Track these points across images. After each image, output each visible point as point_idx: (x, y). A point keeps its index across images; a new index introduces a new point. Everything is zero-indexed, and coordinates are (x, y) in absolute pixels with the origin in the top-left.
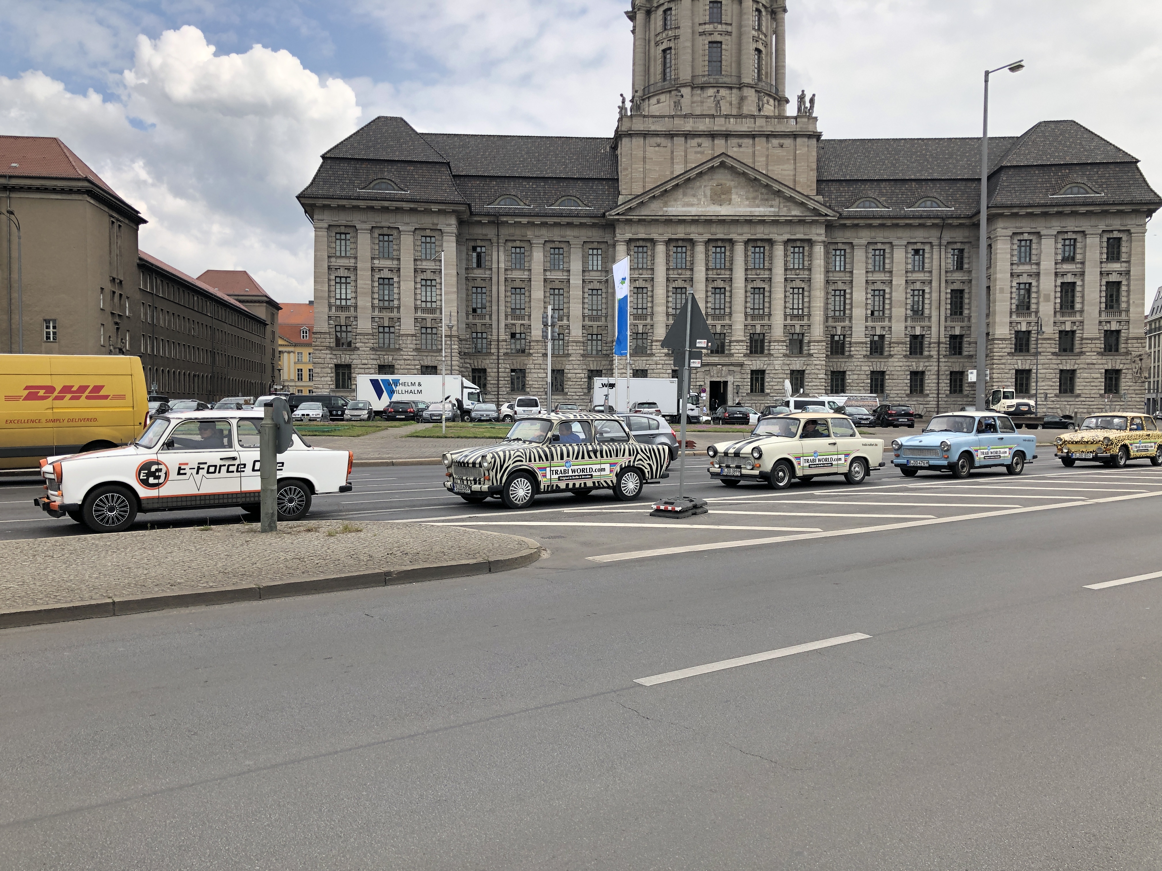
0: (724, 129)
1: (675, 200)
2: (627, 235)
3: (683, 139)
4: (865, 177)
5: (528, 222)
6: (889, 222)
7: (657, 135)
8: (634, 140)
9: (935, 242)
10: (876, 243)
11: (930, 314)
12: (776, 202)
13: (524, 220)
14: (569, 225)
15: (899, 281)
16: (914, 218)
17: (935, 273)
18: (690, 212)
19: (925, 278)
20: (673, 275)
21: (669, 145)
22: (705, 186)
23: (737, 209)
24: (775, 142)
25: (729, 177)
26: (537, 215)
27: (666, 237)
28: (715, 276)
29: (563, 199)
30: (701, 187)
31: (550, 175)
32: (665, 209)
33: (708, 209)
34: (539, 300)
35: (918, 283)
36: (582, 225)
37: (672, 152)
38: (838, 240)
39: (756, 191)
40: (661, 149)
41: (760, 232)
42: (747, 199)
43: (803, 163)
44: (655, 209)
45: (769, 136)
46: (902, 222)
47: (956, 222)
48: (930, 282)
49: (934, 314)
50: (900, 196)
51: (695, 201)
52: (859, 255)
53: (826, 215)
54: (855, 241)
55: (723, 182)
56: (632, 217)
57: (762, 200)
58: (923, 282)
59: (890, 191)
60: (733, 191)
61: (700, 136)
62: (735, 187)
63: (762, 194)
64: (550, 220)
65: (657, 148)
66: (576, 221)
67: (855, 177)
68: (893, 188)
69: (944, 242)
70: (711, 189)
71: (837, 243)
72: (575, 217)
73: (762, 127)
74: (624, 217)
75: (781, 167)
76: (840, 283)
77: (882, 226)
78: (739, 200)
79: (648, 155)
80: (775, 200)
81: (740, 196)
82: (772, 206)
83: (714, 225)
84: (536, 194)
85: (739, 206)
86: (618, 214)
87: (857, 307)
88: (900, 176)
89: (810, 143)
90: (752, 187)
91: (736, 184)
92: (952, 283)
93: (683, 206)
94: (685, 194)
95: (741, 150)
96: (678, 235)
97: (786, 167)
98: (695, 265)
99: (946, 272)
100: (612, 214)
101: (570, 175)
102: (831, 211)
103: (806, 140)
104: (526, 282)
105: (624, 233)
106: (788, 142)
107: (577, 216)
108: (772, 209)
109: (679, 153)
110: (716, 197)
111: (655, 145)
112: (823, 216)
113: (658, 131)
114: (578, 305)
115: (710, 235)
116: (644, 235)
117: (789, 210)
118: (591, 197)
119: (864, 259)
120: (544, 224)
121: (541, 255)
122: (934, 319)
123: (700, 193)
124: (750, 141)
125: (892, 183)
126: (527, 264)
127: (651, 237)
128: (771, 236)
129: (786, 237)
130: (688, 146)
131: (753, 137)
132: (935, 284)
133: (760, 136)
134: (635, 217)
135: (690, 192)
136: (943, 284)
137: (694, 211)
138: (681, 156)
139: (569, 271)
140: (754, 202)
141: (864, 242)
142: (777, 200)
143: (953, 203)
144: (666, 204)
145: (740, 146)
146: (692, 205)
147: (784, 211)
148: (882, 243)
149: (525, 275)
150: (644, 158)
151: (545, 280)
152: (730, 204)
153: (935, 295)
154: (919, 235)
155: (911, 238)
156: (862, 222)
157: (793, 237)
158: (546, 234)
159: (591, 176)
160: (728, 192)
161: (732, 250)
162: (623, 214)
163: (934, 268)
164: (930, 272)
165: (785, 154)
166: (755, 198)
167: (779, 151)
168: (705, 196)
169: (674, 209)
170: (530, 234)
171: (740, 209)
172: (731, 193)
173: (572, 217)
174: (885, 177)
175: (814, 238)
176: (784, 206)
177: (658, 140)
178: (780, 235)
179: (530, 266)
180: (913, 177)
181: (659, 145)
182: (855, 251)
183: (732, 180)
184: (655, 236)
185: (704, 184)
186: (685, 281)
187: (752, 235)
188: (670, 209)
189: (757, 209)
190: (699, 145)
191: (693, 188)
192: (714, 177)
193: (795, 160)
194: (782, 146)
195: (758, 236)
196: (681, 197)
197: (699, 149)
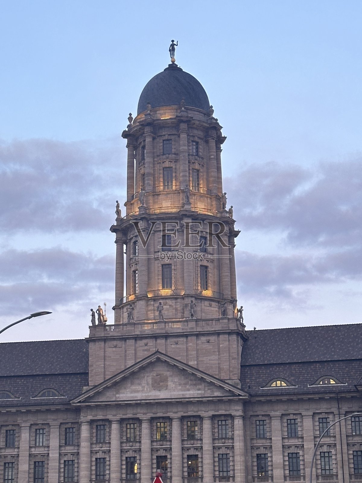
0: (164, 331)
1: (125, 388)
2: (89, 417)
3: (134, 341)
4: (280, 362)
5: (17, 411)
6: (295, 398)
7: (114, 339)
8: (97, 344)
9: (336, 411)
10: (289, 414)
11: (337, 472)
12: (202, 386)
13: (14, 410)
14: (48, 411)
15: (309, 445)
16: (314, 393)
17: (338, 437)
18: (136, 397)
19: (331, 442)
20: (126, 447)
21: (124, 346)
22: (147, 376)
23: (172, 393)
24: (203, 339)
25: (166, 369)
26: (23, 406)
27: (118, 417)
28: (159, 447)
29: (44, 391)
30: (144, 377)
31: (38, 373)
32: (117, 395)
33: (150, 394)
34: (24, 472)
35: (325, 447)
36: (57, 411)
37: (126, 352)
38: (258, 413)
39: (187, 378)
40: (117, 349)
41: (191, 411)
42: (180, 385)
43: (225, 354)
44: (111, 397)
45: (198, 335)
46: (305, 397)
47: (348, 396)
48: (335, 445)
49: (340, 472)
50: (306, 375)
51: (139, 388)
52: (276, 424)
53: (239, 395)
54: (272, 414)
55: (162, 372)
56: (90, 404)
57: (191, 385)
58: (329, 446)
59: (298, 372)
60: (170, 379)
61: (146, 338)
62: (171, 376)
63: (191, 380)
64: (33, 409)
65: (114, 349)
66: (53, 408)
67: (272, 362)
68: (301, 369)
69: (343, 411)
70: (152, 378)
71: (258, 416)
72: (51, 405)
73: (192, 328)
74: (84, 404)
75: (209, 358)
76: (262, 448)
77: (290, 401)
78: (174, 386)
79: (107, 354)
80: (201, 384)
81: (174, 382)
82: (199, 390)
83: (155, 407)
84: (26, 388)
85: (174, 391)
86: (80, 402)
87: (277, 468)
88: (308, 359)
89: (230, 338)
90: (183, 375)
91: (171, 374)
92: (353, 445)
93: (131, 393)
94: (132, 384)
95: (178, 346)
96: (128, 415)
97: (212, 357)
98: (142, 438)
99: (347, 436)
100: (75, 402)
101: (53, 372)
102: (242, 392)
103: (227, 336)
104: (16, 458)
105: (86, 417)
106: (213, 338)
107: (53, 404)
108: (200, 392)
109: (131, 352)
110: (156, 385)
111: (113, 347)
112: (236, 396)
113: (114, 336)
114: (54, 475)
115: (152, 414)
116: (101, 416)
117: (213, 392)
118: (67, 388)
119: (280, 428)
120: (28, 412)
121: (27, 435)
122: (340, 476)
123: (144, 382)
124: (184, 339)
125: (301, 365)
126: (16, 443)
127: (107, 418)
128: (199, 413)
129: (211, 413)
130: (137, 345)
131: (186, 336)
132: (338, 447)
133: (192, 335)
134: (93, 404)
135: (137, 381)
136: (345, 447)
137: (139, 396)
138: (133, 354)
139: (48, 447)
140: (185, 387)
141: (279, 413)
142: (203, 385)
143: (347, 380)
144: (118, 393)
145: (177, 344)
146: (138, 391)
147: (208, 393)
148: (294, 414)
149: (15, 452)
150: (105, 356)
151: (30, 455)
152: (167, 389)
153: (339, 456)
154: (323, 407)
155: (317, 409)
156: (273, 398)
157: (217, 413)
158: (32, 419)
159: (68, 372)
160: (165, 380)
161: (171, 425)
162: (83, 402)
163: (337, 433)
164: (335, 437)
165: (211, 347)
166: (186, 384)
167: (206, 346)
168: (148, 384)
169: (124, 395)
170: (19, 420)
171: (175, 393)
172: (167, 381)
173: (49, 405)
174: (295, 361)
175: (233, 413)
176: (208, 389)
177: (115, 343)
178: (206, 412)
179: (19, 445)
180: (317, 360)
181: (115, 347)
182: (273, 421)
183: (168, 371)
184: (110, 417)
185: (147, 375)
186: (135, 451)
187: (184, 413)
188: (121, 395)
189: (188, 392)
190: (146, 345)
191: (138, 378)
192: (154, 369)
193: (219, 351)
194: (208, 342)
195: (190, 413)
196: (129, 385)
197: (146, 348)
